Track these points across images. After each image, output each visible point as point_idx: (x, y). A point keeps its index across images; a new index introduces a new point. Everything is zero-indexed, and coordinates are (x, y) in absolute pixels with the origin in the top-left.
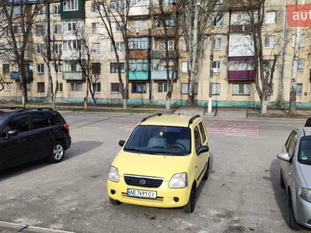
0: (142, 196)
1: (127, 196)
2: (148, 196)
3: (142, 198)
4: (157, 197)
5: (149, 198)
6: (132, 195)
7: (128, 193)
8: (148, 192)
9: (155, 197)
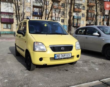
0: (64, 57)
1: (55, 60)
2: (67, 57)
3: (64, 58)
4: (72, 56)
5: (68, 58)
6: (57, 58)
7: (55, 57)
8: (67, 54)
9: (71, 56)
